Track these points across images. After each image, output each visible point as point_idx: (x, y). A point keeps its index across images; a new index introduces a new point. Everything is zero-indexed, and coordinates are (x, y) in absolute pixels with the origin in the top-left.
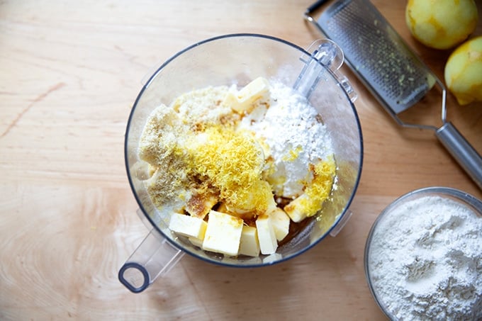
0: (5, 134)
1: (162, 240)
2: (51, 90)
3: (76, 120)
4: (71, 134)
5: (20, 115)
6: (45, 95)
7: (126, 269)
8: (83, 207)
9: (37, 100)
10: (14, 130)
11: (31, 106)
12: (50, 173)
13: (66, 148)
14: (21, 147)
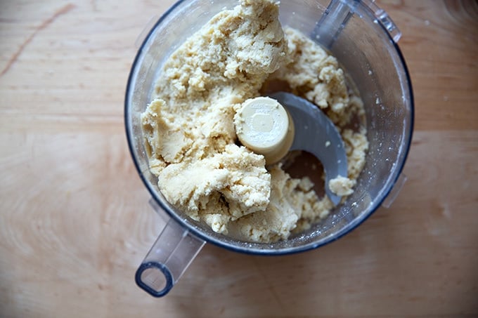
0: (5, 72)
1: (183, 232)
2: (57, 15)
3: (92, 51)
4: (87, 69)
5: (22, 48)
6: (50, 21)
7: (143, 270)
8: (108, 157)
9: (41, 28)
10: (16, 66)
11: (33, 35)
12: (65, 118)
13: (82, 86)
14: (26, 87)
